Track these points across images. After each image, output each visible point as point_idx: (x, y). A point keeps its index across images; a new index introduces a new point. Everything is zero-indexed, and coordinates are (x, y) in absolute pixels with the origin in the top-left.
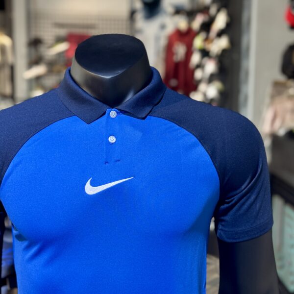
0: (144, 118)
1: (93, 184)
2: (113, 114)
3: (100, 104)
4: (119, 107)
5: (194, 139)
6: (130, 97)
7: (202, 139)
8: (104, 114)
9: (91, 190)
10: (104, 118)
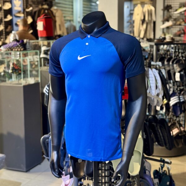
0: (98, 37)
1: (80, 57)
2: (89, 36)
3: (86, 33)
4: (91, 34)
5: (111, 44)
6: (96, 30)
7: (114, 44)
8: (86, 37)
9: (79, 58)
10: (86, 38)
